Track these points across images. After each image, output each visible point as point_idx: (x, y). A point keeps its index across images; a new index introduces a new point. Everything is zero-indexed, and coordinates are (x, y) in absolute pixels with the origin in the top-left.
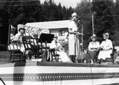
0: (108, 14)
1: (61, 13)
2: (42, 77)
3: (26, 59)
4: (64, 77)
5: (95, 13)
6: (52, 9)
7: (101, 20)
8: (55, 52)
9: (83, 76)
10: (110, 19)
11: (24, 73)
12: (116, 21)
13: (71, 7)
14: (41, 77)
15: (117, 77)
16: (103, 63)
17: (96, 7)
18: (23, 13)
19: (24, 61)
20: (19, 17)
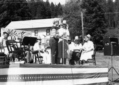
0: (99, 12)
1: (49, 10)
2: (25, 78)
3: (9, 61)
4: (45, 77)
5: (85, 10)
6: (39, 5)
7: (92, 17)
8: (39, 54)
9: (64, 77)
10: (101, 16)
11: (8, 74)
12: (109, 18)
13: (60, 3)
14: (23, 78)
15: (97, 77)
16: (85, 64)
17: (86, 3)
18: (7, 11)
19: (8, 63)
20: (2, 15)
